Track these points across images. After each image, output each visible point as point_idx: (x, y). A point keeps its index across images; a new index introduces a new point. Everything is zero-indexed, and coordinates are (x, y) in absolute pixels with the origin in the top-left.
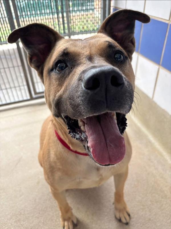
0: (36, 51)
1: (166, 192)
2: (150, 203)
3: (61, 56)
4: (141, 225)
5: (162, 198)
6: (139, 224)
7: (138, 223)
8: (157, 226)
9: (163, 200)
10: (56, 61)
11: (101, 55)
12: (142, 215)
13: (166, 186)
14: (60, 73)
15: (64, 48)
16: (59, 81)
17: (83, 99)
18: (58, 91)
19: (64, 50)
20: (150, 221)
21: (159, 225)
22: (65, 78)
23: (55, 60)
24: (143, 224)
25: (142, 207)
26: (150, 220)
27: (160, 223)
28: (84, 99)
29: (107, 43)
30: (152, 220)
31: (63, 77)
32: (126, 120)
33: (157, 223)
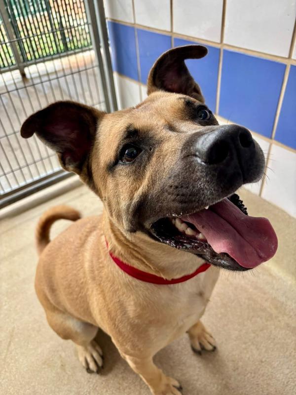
0: (68, 145)
1: (269, 309)
2: (253, 335)
3: (125, 138)
4: (253, 375)
5: (267, 320)
6: (249, 374)
7: (247, 374)
8: (274, 368)
9: (268, 323)
10: (121, 147)
11: (183, 119)
12: (249, 358)
13: (266, 300)
14: (133, 162)
15: (126, 125)
16: (136, 175)
17: (207, 179)
18: (136, 189)
19: (128, 128)
20: (263, 364)
21: (276, 365)
22: (145, 167)
23: (118, 147)
24: (255, 373)
25: (244, 346)
26: (262, 362)
27: (277, 361)
28: (210, 178)
29: (183, 100)
30: (266, 361)
31: (140, 166)
32: (239, 197)
33: (273, 363)
